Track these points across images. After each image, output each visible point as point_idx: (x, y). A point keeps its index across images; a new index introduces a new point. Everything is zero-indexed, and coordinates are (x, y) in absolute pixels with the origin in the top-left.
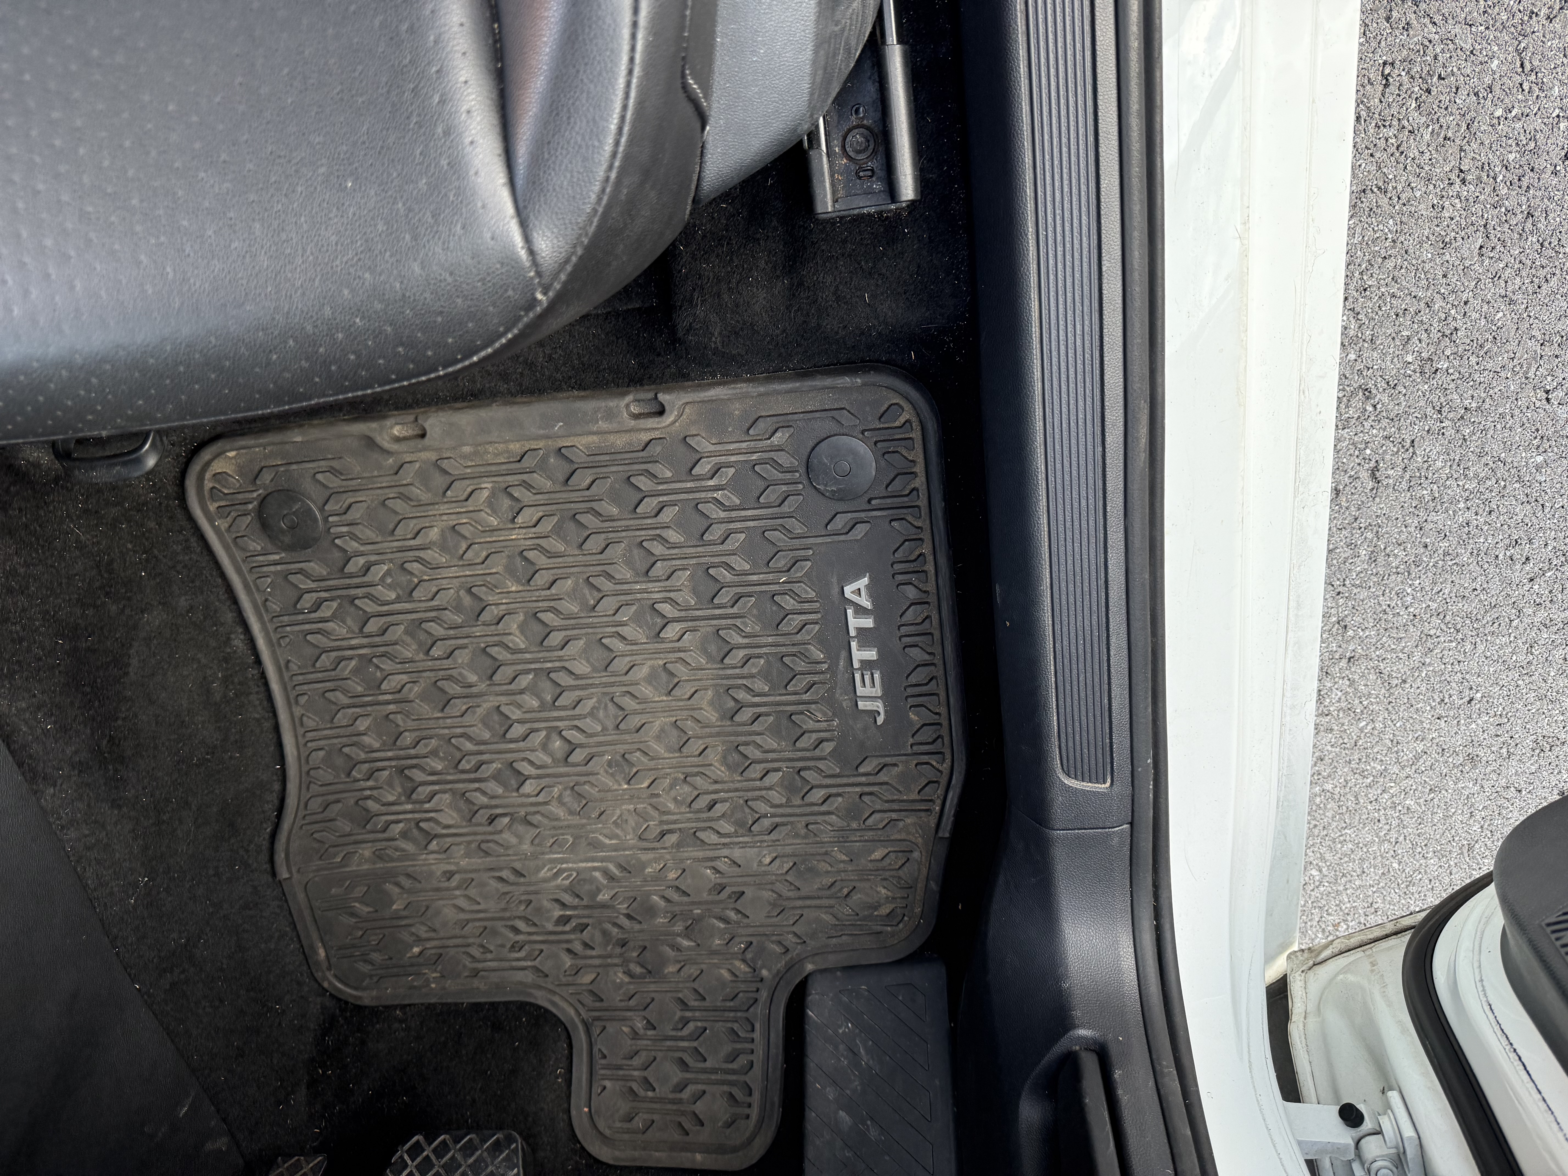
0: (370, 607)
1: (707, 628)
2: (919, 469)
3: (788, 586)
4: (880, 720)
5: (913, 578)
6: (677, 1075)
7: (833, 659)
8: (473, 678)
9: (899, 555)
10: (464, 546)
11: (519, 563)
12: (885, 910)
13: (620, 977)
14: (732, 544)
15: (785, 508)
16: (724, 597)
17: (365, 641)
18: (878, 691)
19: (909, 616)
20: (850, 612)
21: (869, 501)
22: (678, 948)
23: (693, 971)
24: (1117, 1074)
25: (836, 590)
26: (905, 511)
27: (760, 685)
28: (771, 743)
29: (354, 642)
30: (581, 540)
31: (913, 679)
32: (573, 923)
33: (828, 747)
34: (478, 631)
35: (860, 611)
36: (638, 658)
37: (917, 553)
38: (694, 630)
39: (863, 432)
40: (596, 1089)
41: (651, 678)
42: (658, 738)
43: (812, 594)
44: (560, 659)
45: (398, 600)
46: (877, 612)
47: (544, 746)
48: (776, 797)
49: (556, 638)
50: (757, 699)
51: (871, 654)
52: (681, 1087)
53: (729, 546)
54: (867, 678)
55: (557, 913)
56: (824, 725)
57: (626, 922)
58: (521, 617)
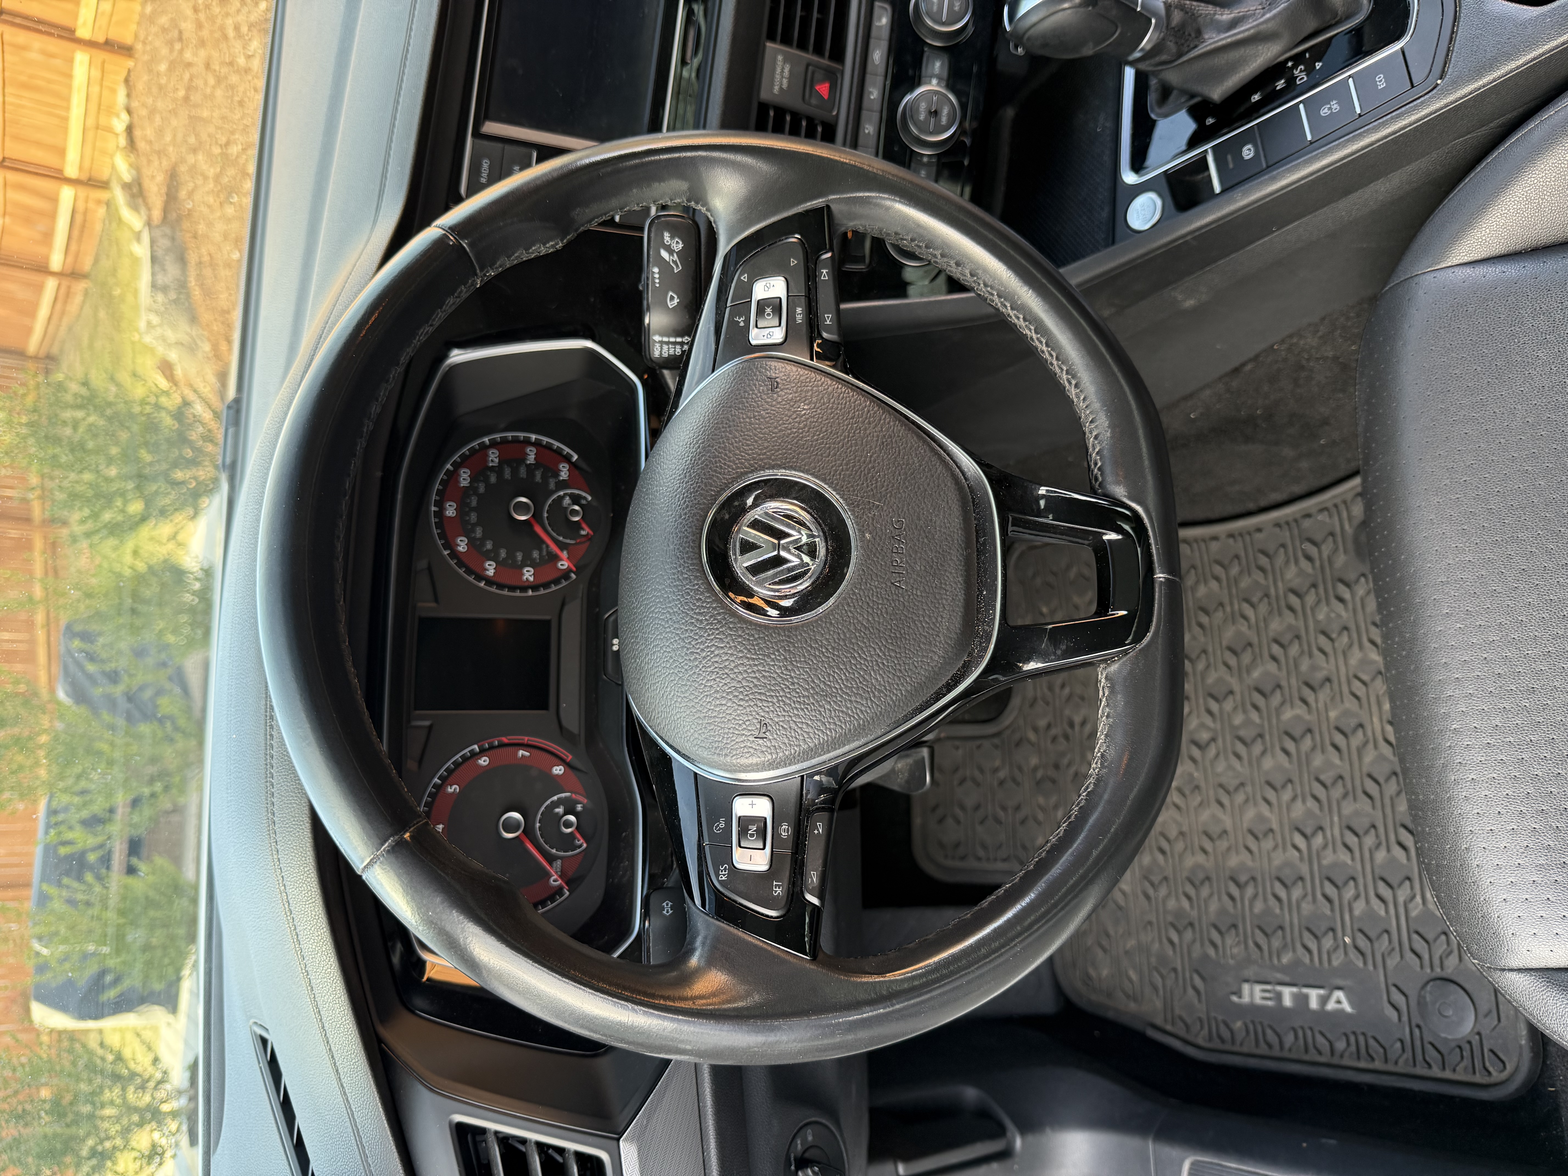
0: (1310, 599)
1: (1305, 870)
2: (1448, 1074)
3: (1341, 944)
4: (1235, 998)
5: (1353, 1048)
6: (970, 803)
7: (1284, 969)
8: (1256, 674)
9: (1372, 1042)
10: (1365, 677)
11: (1353, 722)
12: (1092, 972)
13: (1034, 761)
14: (1375, 903)
15: (1409, 955)
16: (1330, 890)
17: (1281, 592)
18: (1258, 1001)
19: (1320, 1039)
20: (1322, 992)
21: (1418, 1026)
22: (1056, 807)
23: (1041, 816)
24: (995, 1166)
25: (1340, 982)
26: (1410, 1054)
27: (1259, 907)
28: (1213, 907)
29: (1280, 584)
30: (1375, 775)
31: (1269, 1032)
32: (1069, 730)
33: (1211, 952)
34: (1293, 681)
35: (1324, 1000)
36: (1276, 810)
37: (1375, 1056)
38: (1301, 859)
39: (1479, 1034)
40: (957, 743)
41: (1261, 818)
42: (1213, 816)
43: (1335, 963)
44: (1273, 746)
45: (1317, 622)
46: (1322, 1014)
47: (1203, 725)
48: (1172, 904)
49: (1290, 746)
50: (1247, 903)
51: (1287, 1002)
52: (963, 808)
53: (1375, 902)
54: (1267, 995)
55: (1077, 719)
56: (1229, 952)
57: (1072, 770)
58: (1307, 717)
